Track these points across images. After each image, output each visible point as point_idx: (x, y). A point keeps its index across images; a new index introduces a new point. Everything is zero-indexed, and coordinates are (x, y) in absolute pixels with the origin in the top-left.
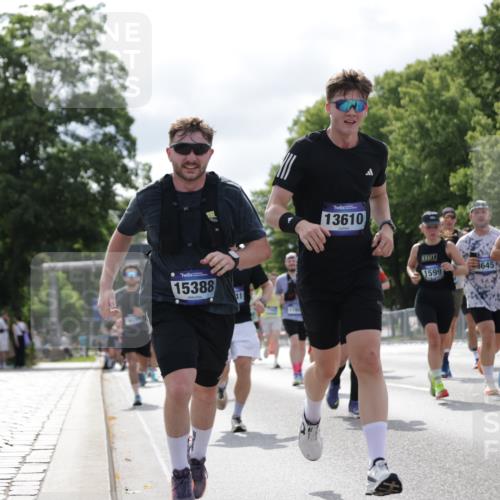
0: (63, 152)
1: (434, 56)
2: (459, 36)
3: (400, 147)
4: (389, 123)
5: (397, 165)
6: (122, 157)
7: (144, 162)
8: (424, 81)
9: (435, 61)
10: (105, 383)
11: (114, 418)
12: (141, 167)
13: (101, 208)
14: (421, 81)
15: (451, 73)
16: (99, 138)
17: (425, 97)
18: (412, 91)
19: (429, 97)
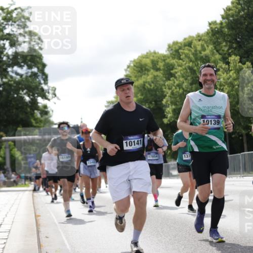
0: (11, 81)
1: (198, 33)
2: (210, 24)
3: (182, 79)
4: (175, 67)
5: (180, 88)
6: (40, 84)
8: (192, 46)
9: (199, 36)
10: (34, 198)
11: (39, 216)
12: (51, 89)
13: (31, 109)
15: (206, 42)
16: (29, 74)
17: (193, 54)
18: (186, 51)
19: (195, 54)
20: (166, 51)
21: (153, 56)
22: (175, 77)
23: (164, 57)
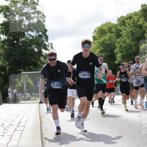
0: (27, 40)
1: (135, 12)
2: (142, 6)
3: (125, 38)
4: (122, 31)
5: (125, 43)
6: (44, 41)
7: (50, 43)
10: (40, 107)
11: (42, 117)
12: (50, 44)
13: (38, 56)
14: (131, 19)
15: (140, 17)
16: (37, 36)
17: (132, 23)
18: (129, 22)
19: (134, 24)
20: (117, 22)
21: (109, 25)
22: (122, 37)
23: (115, 25)
